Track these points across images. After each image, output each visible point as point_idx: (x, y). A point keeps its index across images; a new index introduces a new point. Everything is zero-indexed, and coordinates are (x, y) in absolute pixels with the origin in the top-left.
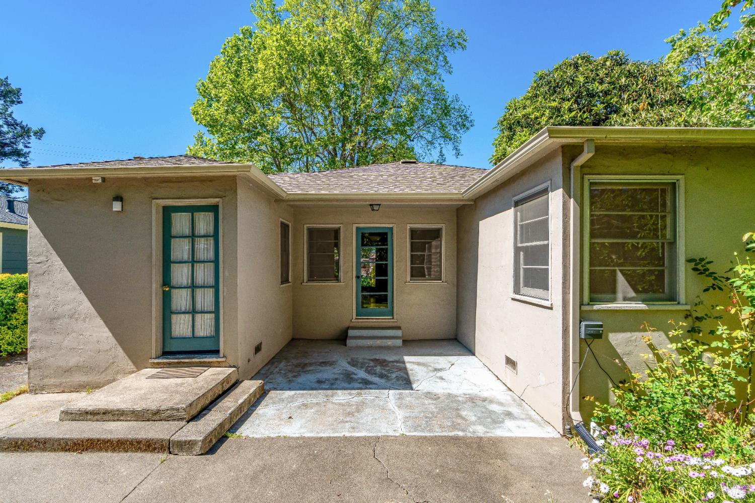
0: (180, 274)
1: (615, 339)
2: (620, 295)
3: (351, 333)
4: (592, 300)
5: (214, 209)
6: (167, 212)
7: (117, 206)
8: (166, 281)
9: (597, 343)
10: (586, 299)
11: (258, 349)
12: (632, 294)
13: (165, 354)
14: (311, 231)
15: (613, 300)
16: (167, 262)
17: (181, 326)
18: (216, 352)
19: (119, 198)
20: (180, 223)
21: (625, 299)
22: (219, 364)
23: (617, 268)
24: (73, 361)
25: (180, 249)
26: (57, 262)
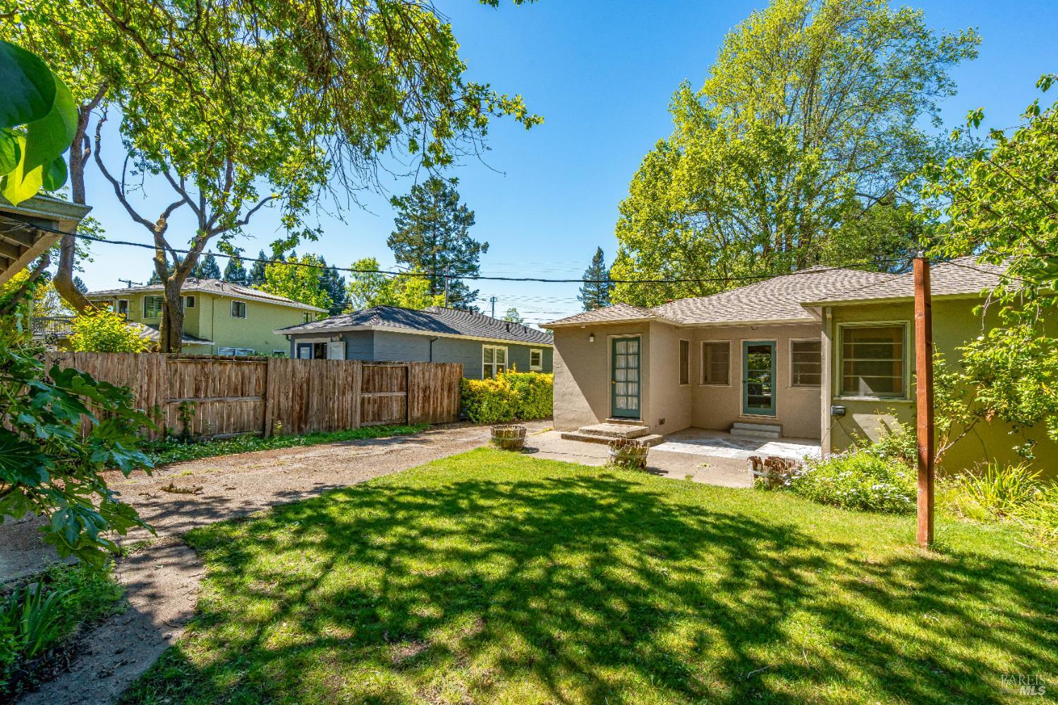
0: (620, 375)
1: (859, 418)
2: (862, 392)
3: (735, 425)
4: (841, 394)
5: (637, 339)
6: (614, 341)
7: (592, 340)
8: (614, 378)
9: (842, 420)
10: (837, 393)
11: (662, 422)
12: (871, 392)
13: (613, 417)
14: (706, 345)
15: (857, 395)
16: (614, 369)
17: (621, 403)
18: (639, 418)
19: (592, 335)
20: (621, 347)
21: (866, 395)
22: (640, 424)
23: (860, 377)
24: (572, 416)
25: (621, 362)
26: (566, 368)
